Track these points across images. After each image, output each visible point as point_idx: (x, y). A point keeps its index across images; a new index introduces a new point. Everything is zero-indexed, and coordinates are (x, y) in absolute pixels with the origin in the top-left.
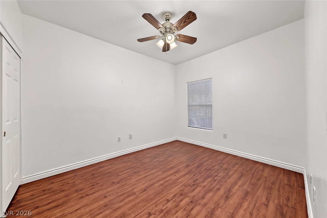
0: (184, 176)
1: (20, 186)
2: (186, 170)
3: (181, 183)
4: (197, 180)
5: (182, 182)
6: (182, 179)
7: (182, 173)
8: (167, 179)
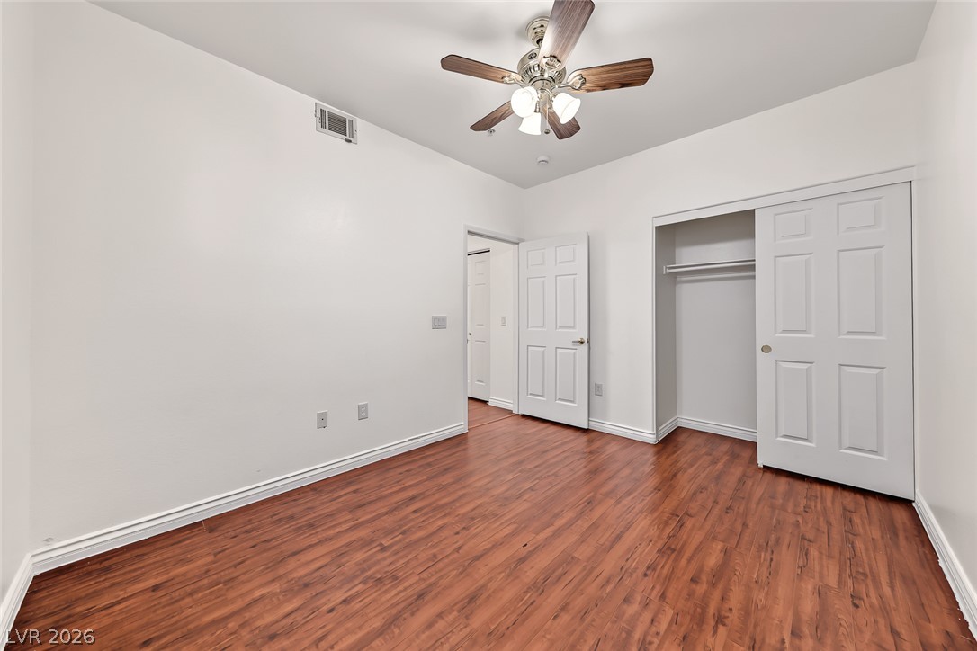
0: (496, 546)
1: (907, 503)
2: (482, 571)
3: (506, 521)
4: (457, 533)
5: (502, 524)
6: (502, 534)
7: (501, 556)
8: (548, 532)
